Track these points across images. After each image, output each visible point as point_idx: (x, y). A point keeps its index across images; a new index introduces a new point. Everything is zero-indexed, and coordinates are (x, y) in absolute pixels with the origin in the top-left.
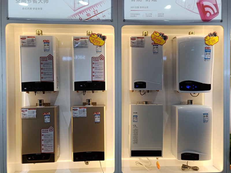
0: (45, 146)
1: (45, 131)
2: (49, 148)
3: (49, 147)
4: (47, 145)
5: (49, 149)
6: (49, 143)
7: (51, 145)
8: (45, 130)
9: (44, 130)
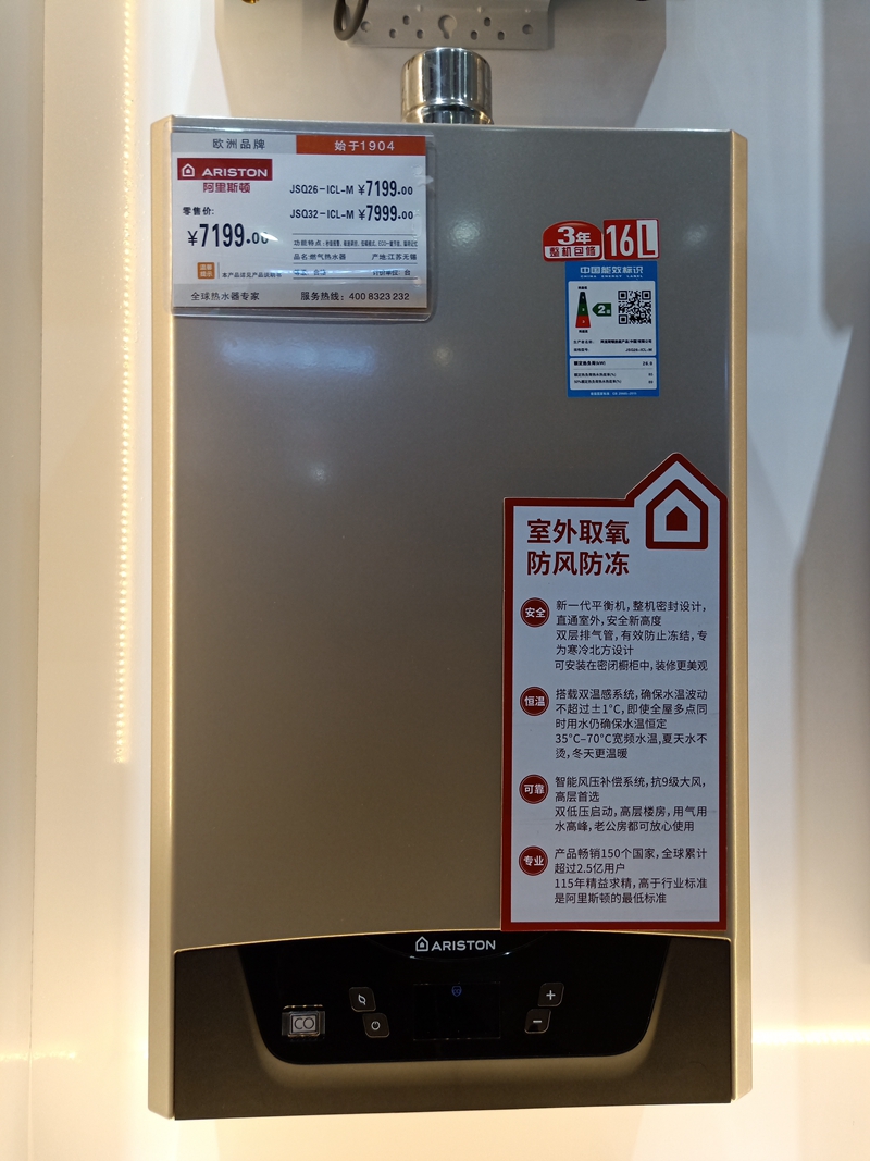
0: (580, 804)
1: (578, 546)
2: (640, 839)
3: (632, 819)
4: (611, 797)
5: (634, 869)
6: (644, 759)
7: (669, 798)
8: (576, 515)
9: (565, 528)
